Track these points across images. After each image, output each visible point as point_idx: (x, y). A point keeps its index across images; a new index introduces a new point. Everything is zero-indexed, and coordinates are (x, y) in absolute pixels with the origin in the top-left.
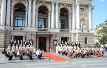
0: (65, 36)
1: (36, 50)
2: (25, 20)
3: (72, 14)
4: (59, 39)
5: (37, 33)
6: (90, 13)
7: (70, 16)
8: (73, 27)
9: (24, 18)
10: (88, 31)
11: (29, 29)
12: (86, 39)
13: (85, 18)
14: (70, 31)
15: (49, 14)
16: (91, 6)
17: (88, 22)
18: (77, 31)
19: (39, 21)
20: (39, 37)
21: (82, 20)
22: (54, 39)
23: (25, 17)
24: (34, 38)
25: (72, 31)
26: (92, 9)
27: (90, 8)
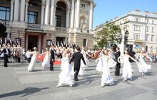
0: (61, 35)
1: (25, 52)
2: (10, 11)
3: (71, 10)
4: (53, 38)
5: (26, 30)
6: (91, 11)
7: (68, 12)
8: (72, 26)
9: (8, 9)
10: (88, 31)
11: (15, 24)
12: (85, 40)
13: (86, 16)
14: (67, 30)
15: (43, 8)
16: (93, 3)
17: (88, 21)
18: (75, 31)
19: (29, 14)
20: (29, 36)
21: (82, 18)
22: (48, 39)
23: (10, 8)
24: (22, 36)
25: (70, 31)
26: (94, 6)
27: (91, 5)
